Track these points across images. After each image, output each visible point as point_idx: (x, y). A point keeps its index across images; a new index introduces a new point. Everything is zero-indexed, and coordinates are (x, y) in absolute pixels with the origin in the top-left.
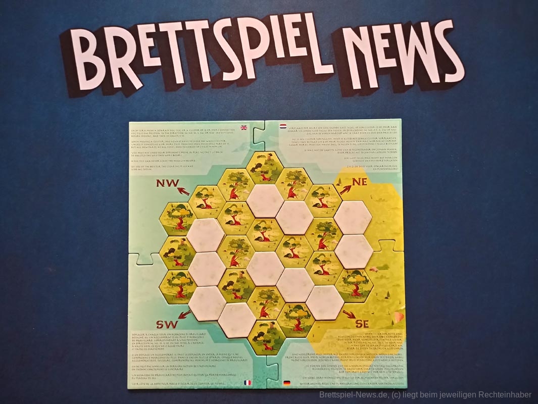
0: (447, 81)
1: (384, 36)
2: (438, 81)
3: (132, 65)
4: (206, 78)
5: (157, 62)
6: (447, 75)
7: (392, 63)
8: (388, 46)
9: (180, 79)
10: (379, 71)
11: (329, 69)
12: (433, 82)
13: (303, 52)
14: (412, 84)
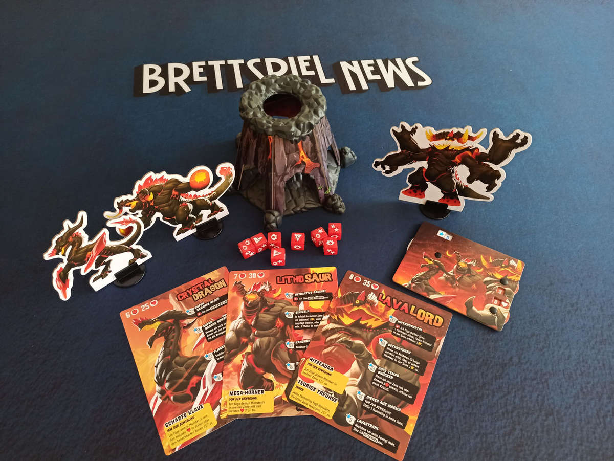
0: (419, 85)
1: (369, 65)
2: (413, 85)
3: (185, 81)
4: (239, 85)
5: (204, 79)
6: (418, 82)
7: (378, 77)
8: (373, 69)
9: (219, 85)
10: (368, 82)
11: (332, 81)
12: (409, 86)
13: (312, 73)
14: (394, 87)
